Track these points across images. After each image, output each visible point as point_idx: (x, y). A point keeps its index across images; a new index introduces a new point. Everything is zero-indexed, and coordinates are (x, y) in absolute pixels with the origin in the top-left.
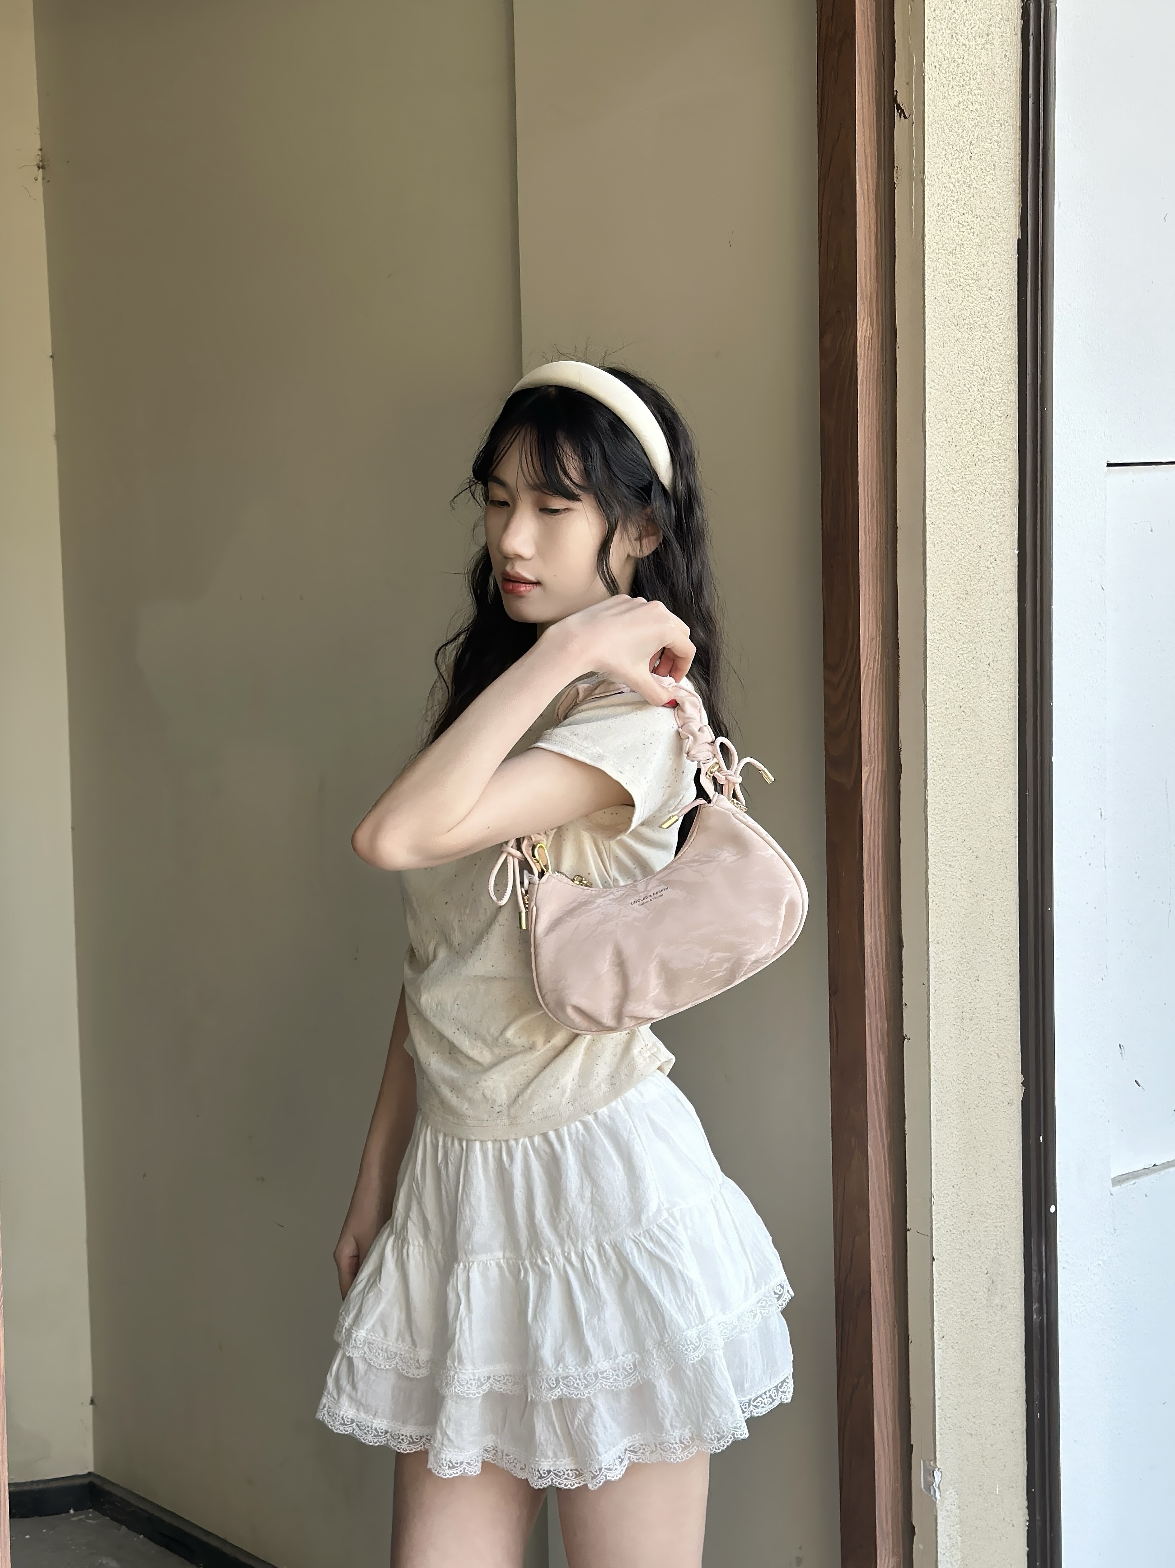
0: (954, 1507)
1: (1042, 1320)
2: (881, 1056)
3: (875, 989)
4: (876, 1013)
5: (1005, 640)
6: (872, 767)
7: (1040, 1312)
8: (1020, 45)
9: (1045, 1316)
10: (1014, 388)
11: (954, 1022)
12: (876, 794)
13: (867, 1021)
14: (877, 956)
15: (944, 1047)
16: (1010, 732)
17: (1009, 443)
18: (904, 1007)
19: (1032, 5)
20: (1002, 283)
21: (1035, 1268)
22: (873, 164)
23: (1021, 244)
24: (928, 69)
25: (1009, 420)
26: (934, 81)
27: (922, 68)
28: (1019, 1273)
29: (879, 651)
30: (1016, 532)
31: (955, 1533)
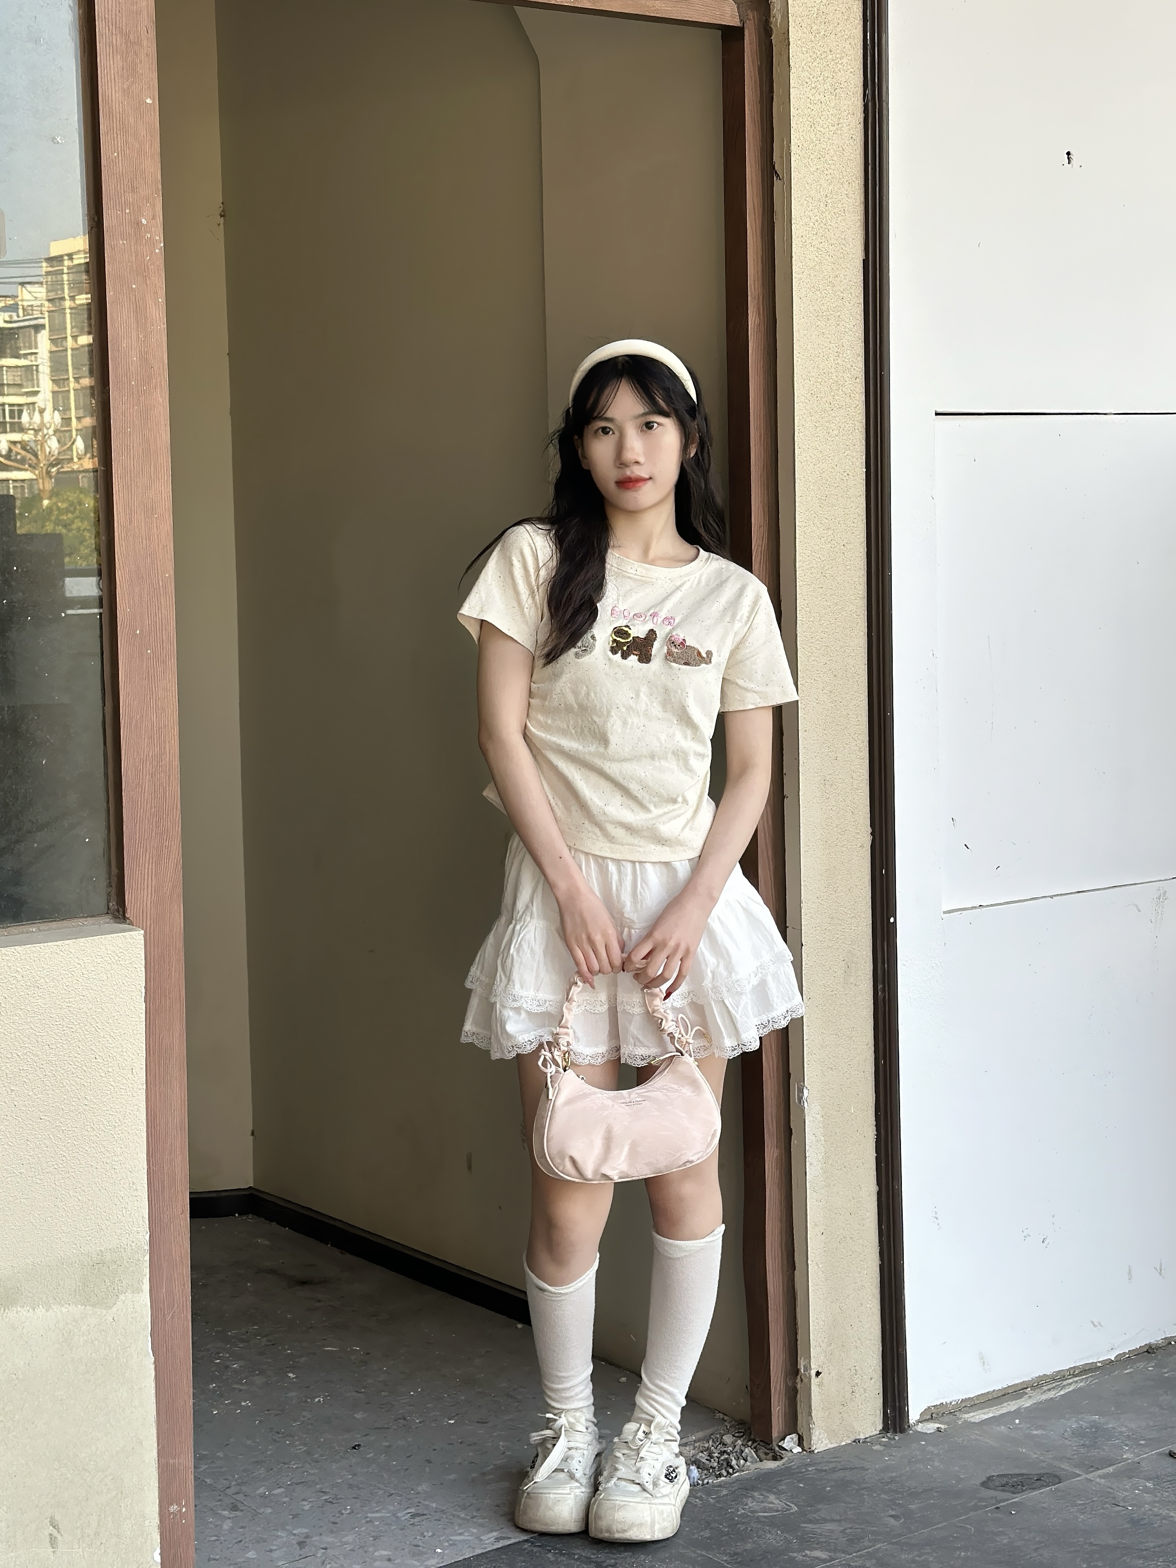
0: (817, 1115)
7: (882, 992)
8: (863, 131)
9: (887, 993)
10: (861, 359)
11: (818, 786)
15: (810, 802)
16: (861, 593)
17: (858, 396)
18: (784, 775)
19: (870, 104)
20: (851, 288)
21: (879, 960)
22: (759, 210)
23: (865, 262)
24: (793, 148)
25: (858, 380)
26: (797, 156)
27: (789, 147)
28: (868, 964)
29: (766, 535)
30: (864, 457)
31: (819, 1134)
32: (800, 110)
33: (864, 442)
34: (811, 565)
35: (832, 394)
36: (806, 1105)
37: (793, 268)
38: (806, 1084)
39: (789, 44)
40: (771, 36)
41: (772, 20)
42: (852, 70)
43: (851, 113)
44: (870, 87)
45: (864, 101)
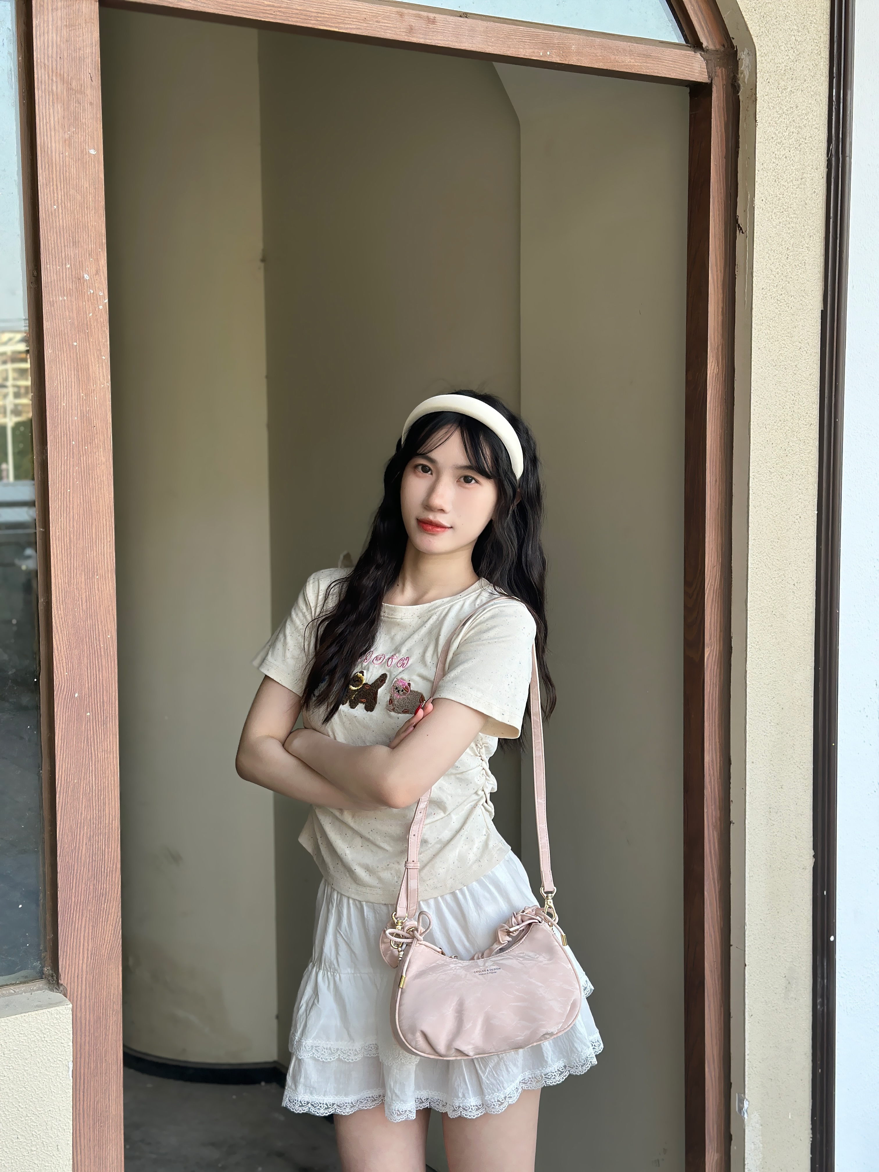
0: (757, 1124)
1: (823, 1010)
2: (715, 833)
3: (711, 790)
4: (712, 806)
5: (806, 569)
6: (712, 648)
7: (822, 1005)
8: (825, 185)
9: (825, 1007)
10: (817, 406)
11: (764, 814)
12: (714, 665)
13: (705, 810)
14: (713, 769)
15: (757, 830)
16: (809, 629)
17: (812, 442)
18: (731, 803)
19: (833, 159)
20: (809, 338)
21: (819, 975)
22: (721, 264)
23: (824, 313)
24: (757, 202)
25: (812, 427)
26: (761, 210)
27: (753, 201)
28: (808, 978)
29: (718, 574)
30: (816, 500)
31: (758, 1141)
32: (765, 165)
33: (816, 485)
34: (762, 605)
35: (788, 440)
36: (746, 1116)
37: (753, 319)
38: (746, 1096)
39: (756, 100)
40: (738, 92)
41: (741, 76)
42: (816, 126)
43: (815, 167)
44: (833, 142)
45: (828, 156)
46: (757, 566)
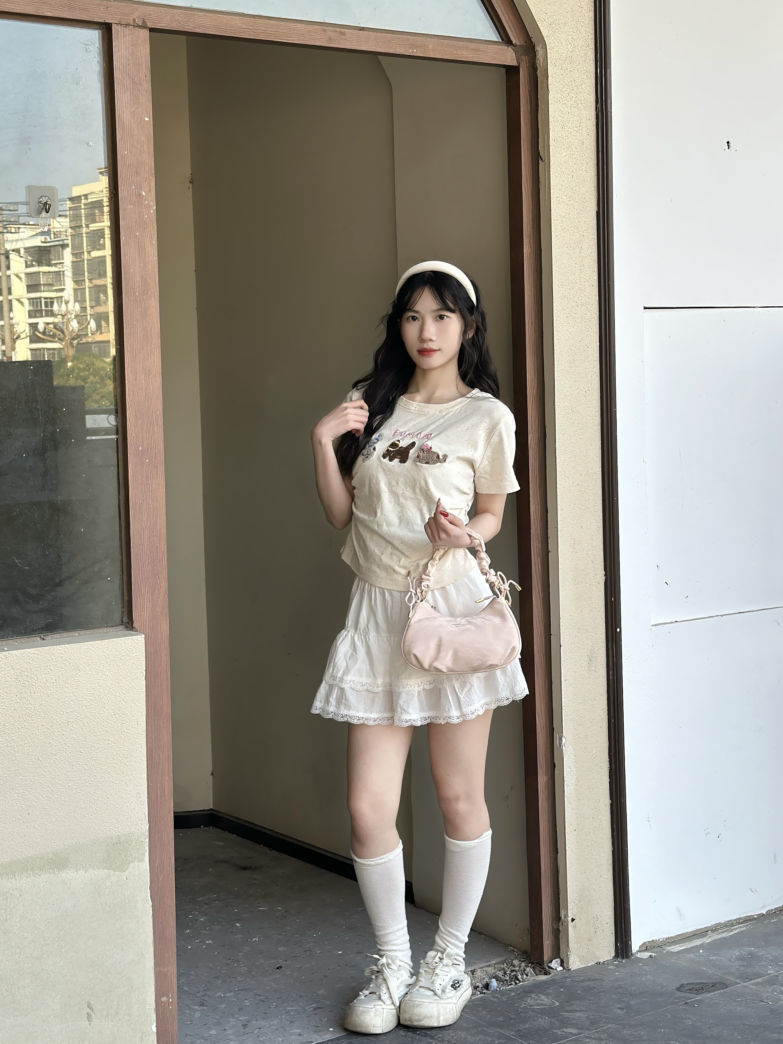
0: (571, 754)
1: (615, 679)
2: (539, 559)
3: (535, 530)
4: (536, 541)
5: (593, 381)
6: (533, 435)
7: (614, 675)
9: (616, 676)
10: (596, 274)
11: (570, 545)
13: (532, 544)
14: (536, 516)
15: (565, 556)
17: (594, 297)
18: (548, 538)
19: (599, 113)
20: (589, 229)
21: (610, 655)
22: (530, 181)
23: (598, 213)
24: (551, 142)
25: (594, 287)
26: (554, 147)
27: (548, 141)
28: (604, 658)
29: (536, 385)
30: (598, 336)
31: (572, 766)
32: (555, 118)
33: (598, 326)
34: (565, 404)
35: (578, 296)
36: (564, 748)
37: (552, 217)
38: (564, 735)
39: (548, 77)
40: (536, 71)
41: (538, 62)
42: (588, 92)
43: (588, 119)
44: (599, 103)
45: (596, 111)
46: (560, 379)
